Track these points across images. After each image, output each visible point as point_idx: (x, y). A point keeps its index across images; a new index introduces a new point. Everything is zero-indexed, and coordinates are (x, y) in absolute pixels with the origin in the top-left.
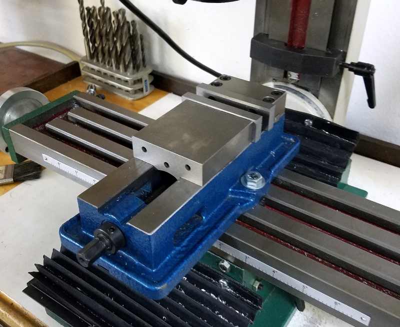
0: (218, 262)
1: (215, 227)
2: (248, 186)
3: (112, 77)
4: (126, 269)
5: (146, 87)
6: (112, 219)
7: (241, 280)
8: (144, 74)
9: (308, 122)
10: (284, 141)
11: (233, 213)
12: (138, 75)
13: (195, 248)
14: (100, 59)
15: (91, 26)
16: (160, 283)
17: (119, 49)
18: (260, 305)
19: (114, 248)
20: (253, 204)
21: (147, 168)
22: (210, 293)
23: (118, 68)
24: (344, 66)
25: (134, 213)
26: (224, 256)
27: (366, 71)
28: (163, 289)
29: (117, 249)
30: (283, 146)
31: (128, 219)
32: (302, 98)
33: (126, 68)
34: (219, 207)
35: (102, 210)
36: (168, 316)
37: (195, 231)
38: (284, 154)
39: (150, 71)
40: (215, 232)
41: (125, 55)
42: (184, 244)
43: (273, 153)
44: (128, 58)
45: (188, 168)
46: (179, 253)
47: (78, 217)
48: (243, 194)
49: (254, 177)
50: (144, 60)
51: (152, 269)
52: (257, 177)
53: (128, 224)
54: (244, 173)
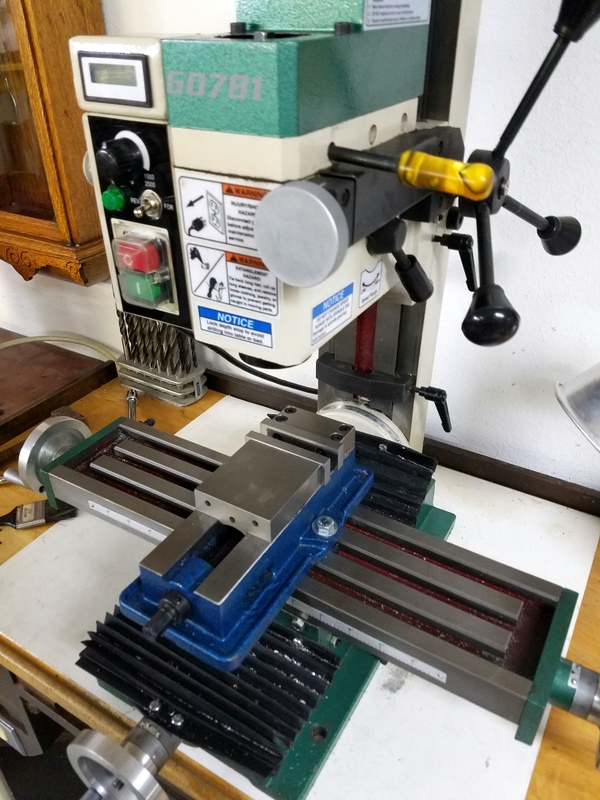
0: (291, 620)
1: (285, 585)
2: (320, 534)
3: (156, 381)
4: (195, 640)
5: (199, 390)
6: (177, 587)
7: (316, 639)
8: (196, 376)
9: (383, 447)
10: (357, 474)
11: (305, 566)
12: (189, 378)
13: (265, 611)
14: (142, 361)
15: (131, 324)
16: (230, 653)
17: (165, 350)
18: (338, 664)
19: (181, 619)
20: (325, 552)
21: (212, 523)
22: (283, 653)
23: (164, 369)
24: (414, 390)
25: (201, 580)
26: (297, 613)
27: (437, 396)
28: (234, 660)
29: (184, 618)
30: (356, 480)
31: (195, 587)
32: (375, 420)
33: (174, 371)
34: (289, 559)
35: (167, 577)
36: (239, 685)
37: (266, 590)
38: (357, 491)
39: (203, 371)
40: (286, 590)
41: (172, 356)
42: (254, 606)
43: (345, 489)
44: (176, 360)
45: (256, 524)
46: (250, 617)
47: (138, 581)
48: (314, 543)
49: (326, 523)
50: (194, 359)
51: (222, 638)
52: (328, 523)
53: (196, 593)
54: (316, 518)
